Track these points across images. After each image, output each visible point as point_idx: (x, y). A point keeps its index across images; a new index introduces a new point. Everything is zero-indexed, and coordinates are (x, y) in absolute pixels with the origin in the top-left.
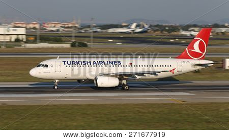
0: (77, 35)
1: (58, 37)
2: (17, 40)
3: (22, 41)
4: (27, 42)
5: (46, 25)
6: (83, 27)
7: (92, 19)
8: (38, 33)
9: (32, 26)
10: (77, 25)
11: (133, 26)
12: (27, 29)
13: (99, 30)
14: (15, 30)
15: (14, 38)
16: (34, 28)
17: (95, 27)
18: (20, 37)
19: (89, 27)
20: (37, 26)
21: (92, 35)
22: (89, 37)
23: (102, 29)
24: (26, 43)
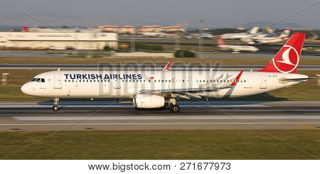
0: (182, 42)
1: (158, 45)
2: (107, 48)
3: (112, 49)
4: (120, 50)
5: (143, 30)
6: (190, 32)
7: (202, 21)
8: (133, 39)
9: (124, 30)
10: (181, 30)
11: (254, 31)
12: (119, 34)
13: (210, 36)
14: (104, 36)
15: (102, 45)
16: (128, 33)
17: (206, 31)
18: (111, 45)
19: (197, 31)
20: (132, 31)
21: (201, 42)
22: (197, 45)
23: (214, 34)
24: (118, 51)
